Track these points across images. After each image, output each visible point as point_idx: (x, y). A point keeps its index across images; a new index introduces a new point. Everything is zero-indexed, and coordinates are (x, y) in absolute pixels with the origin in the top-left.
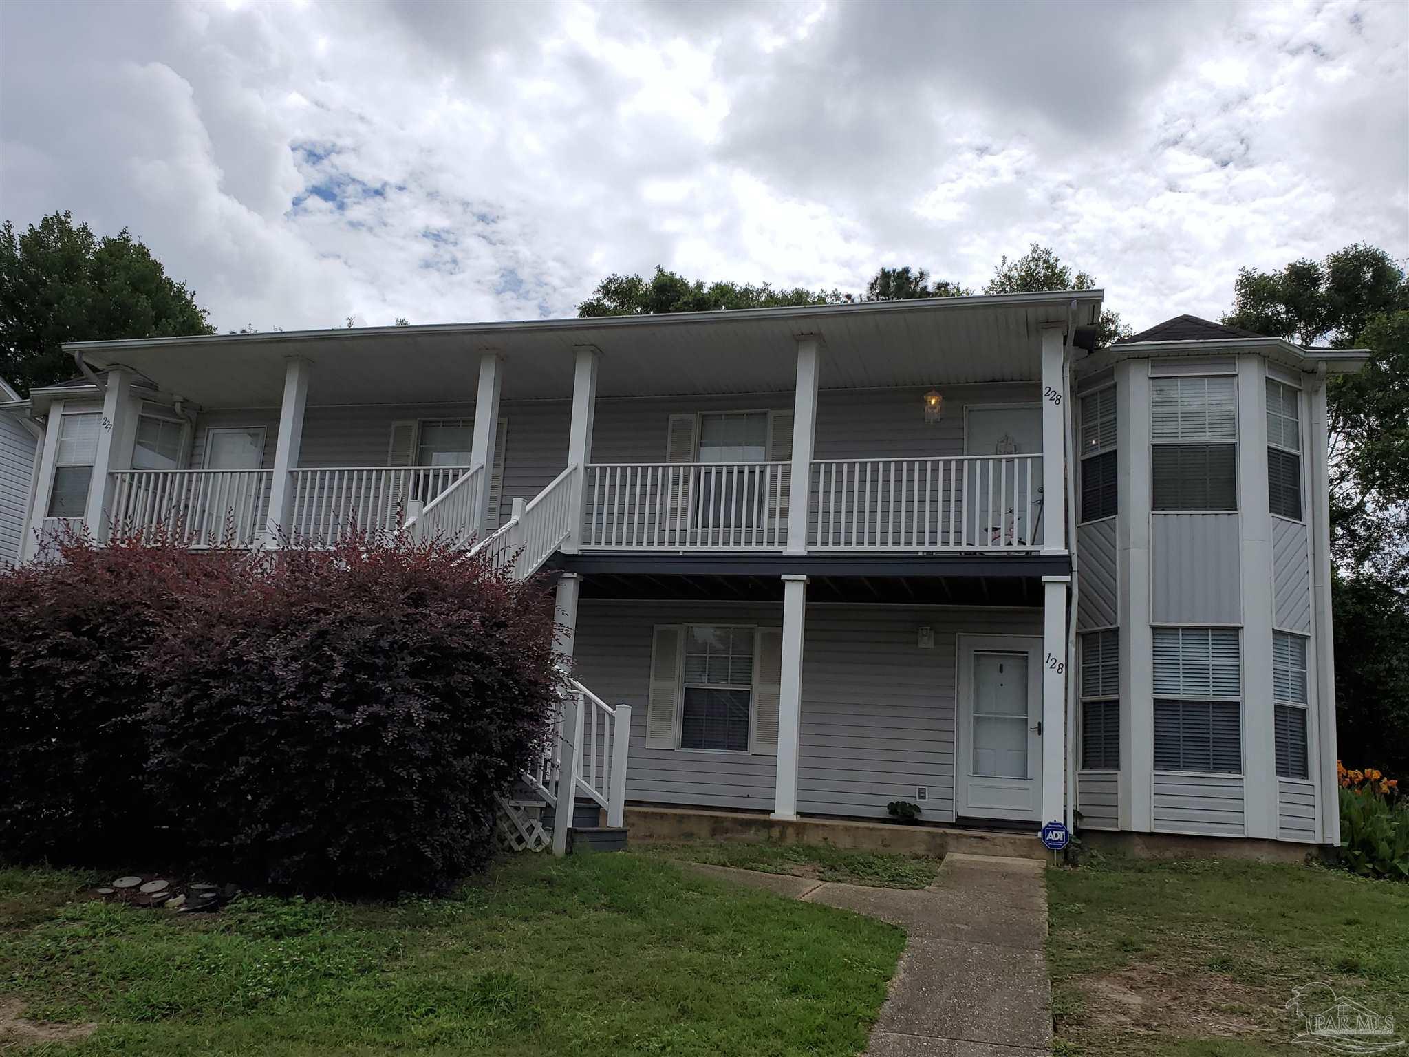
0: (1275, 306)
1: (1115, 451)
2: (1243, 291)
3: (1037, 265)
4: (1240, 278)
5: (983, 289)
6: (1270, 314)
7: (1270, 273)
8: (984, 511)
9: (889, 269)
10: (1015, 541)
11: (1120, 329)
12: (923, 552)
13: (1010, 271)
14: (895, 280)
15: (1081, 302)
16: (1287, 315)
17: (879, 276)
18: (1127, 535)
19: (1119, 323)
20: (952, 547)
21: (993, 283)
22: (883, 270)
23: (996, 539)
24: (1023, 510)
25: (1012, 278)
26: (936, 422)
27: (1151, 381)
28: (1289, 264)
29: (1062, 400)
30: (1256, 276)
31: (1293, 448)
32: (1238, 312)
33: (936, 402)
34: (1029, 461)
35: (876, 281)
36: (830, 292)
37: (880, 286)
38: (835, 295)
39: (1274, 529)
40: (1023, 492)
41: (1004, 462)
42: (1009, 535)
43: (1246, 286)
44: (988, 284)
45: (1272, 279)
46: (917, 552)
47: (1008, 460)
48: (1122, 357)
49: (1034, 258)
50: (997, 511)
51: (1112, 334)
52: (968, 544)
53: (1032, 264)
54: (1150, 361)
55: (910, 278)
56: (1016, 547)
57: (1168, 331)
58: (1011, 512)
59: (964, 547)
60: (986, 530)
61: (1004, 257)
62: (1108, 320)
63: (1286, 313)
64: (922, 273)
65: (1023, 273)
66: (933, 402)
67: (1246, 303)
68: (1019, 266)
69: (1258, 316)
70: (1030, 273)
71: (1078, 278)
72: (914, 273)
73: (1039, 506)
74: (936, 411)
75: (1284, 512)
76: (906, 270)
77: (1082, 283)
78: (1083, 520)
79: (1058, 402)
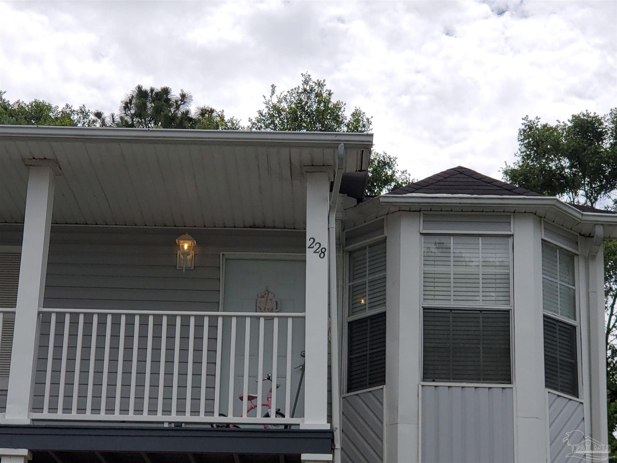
0: (559, 160)
1: (384, 314)
2: (526, 141)
3: (309, 98)
4: (523, 127)
5: (250, 120)
6: (554, 168)
7: (553, 124)
8: (239, 376)
9: (146, 87)
10: (273, 412)
11: (397, 175)
12: (170, 423)
13: (280, 102)
14: (153, 101)
15: (349, 146)
16: (571, 170)
17: (135, 94)
18: (394, 408)
19: (396, 168)
20: (202, 418)
21: (261, 114)
22: (139, 88)
23: (252, 409)
24: (282, 376)
25: (282, 110)
26: (188, 270)
27: (423, 238)
28: (573, 116)
29: (326, 253)
30: (539, 127)
31: (569, 317)
32: (521, 164)
33: (189, 247)
34: (290, 321)
35: (131, 101)
36: (76, 108)
37: (136, 106)
38: (82, 112)
39: (549, 408)
40: (282, 356)
41: (262, 321)
42: (266, 405)
43: (529, 136)
44: (255, 116)
45: (555, 129)
46: (163, 423)
47: (267, 318)
48: (393, 209)
49: (305, 90)
50: (253, 376)
51: (388, 180)
52: (220, 415)
53: (303, 97)
54: (422, 215)
55: (169, 100)
56: (273, 419)
57: (441, 183)
58: (269, 378)
59: (216, 419)
60: (241, 398)
61: (273, 87)
62: (385, 164)
63: (570, 167)
64: (183, 96)
65: (293, 106)
66: (186, 246)
67: (530, 155)
68: (288, 97)
69: (543, 168)
70: (300, 105)
71: (353, 115)
72: (175, 94)
73: (301, 372)
74: (189, 257)
75: (560, 388)
76: (166, 91)
77: (357, 121)
78: (349, 390)
79: (322, 255)
